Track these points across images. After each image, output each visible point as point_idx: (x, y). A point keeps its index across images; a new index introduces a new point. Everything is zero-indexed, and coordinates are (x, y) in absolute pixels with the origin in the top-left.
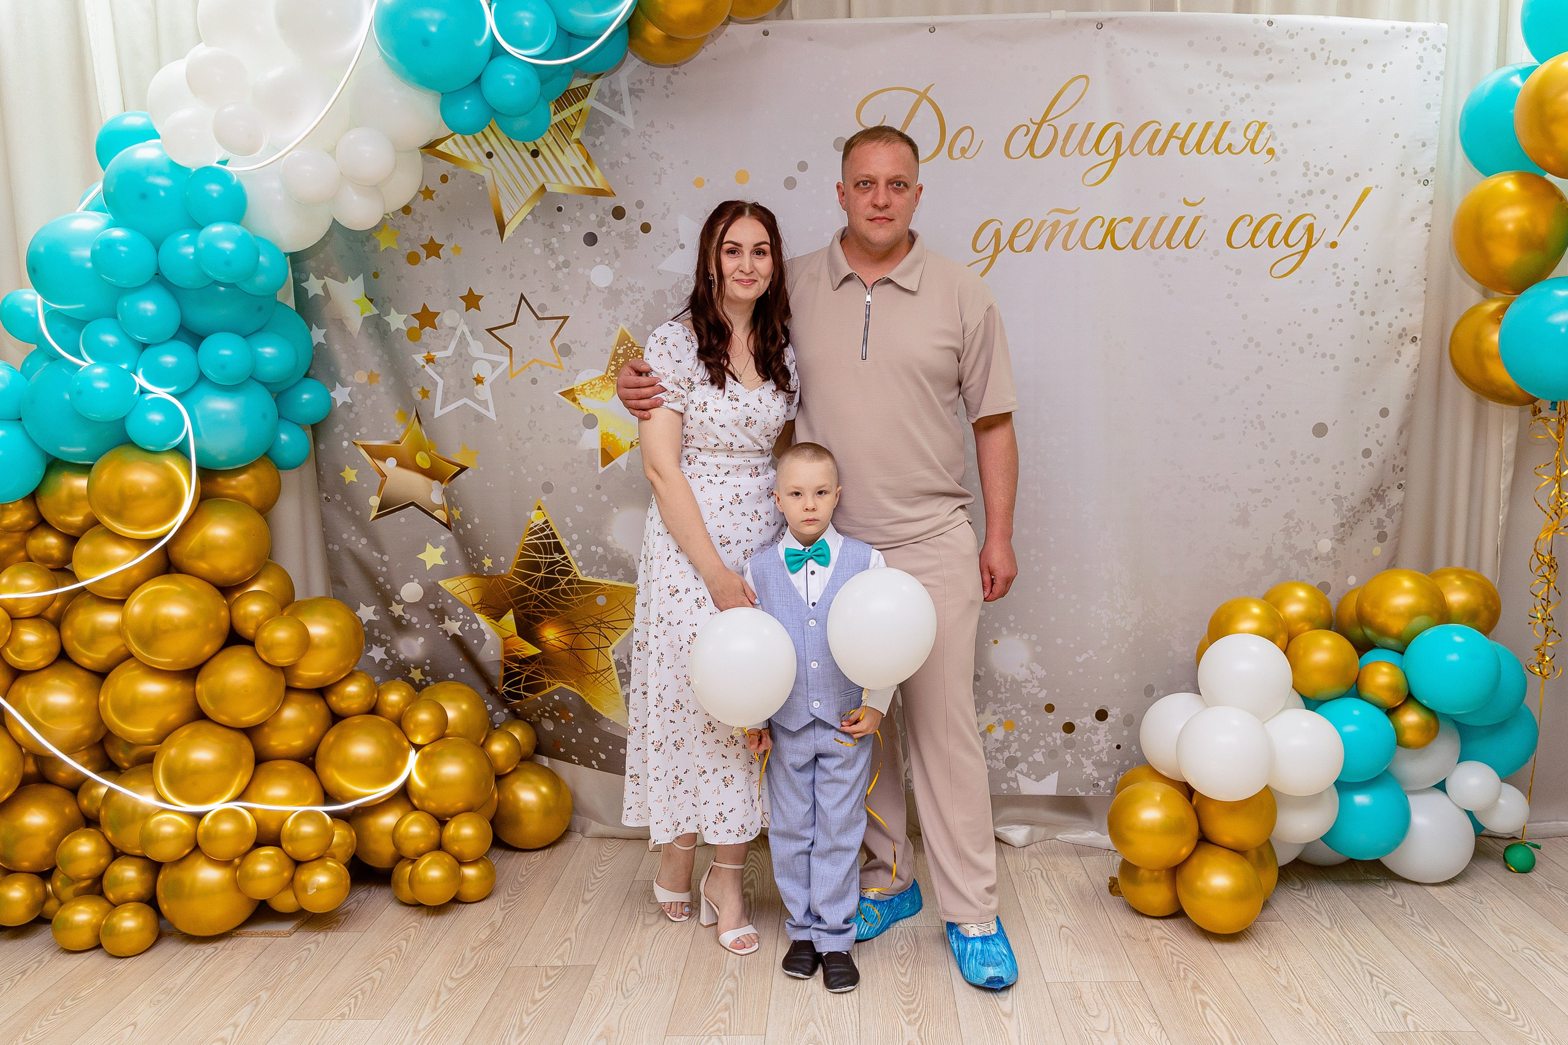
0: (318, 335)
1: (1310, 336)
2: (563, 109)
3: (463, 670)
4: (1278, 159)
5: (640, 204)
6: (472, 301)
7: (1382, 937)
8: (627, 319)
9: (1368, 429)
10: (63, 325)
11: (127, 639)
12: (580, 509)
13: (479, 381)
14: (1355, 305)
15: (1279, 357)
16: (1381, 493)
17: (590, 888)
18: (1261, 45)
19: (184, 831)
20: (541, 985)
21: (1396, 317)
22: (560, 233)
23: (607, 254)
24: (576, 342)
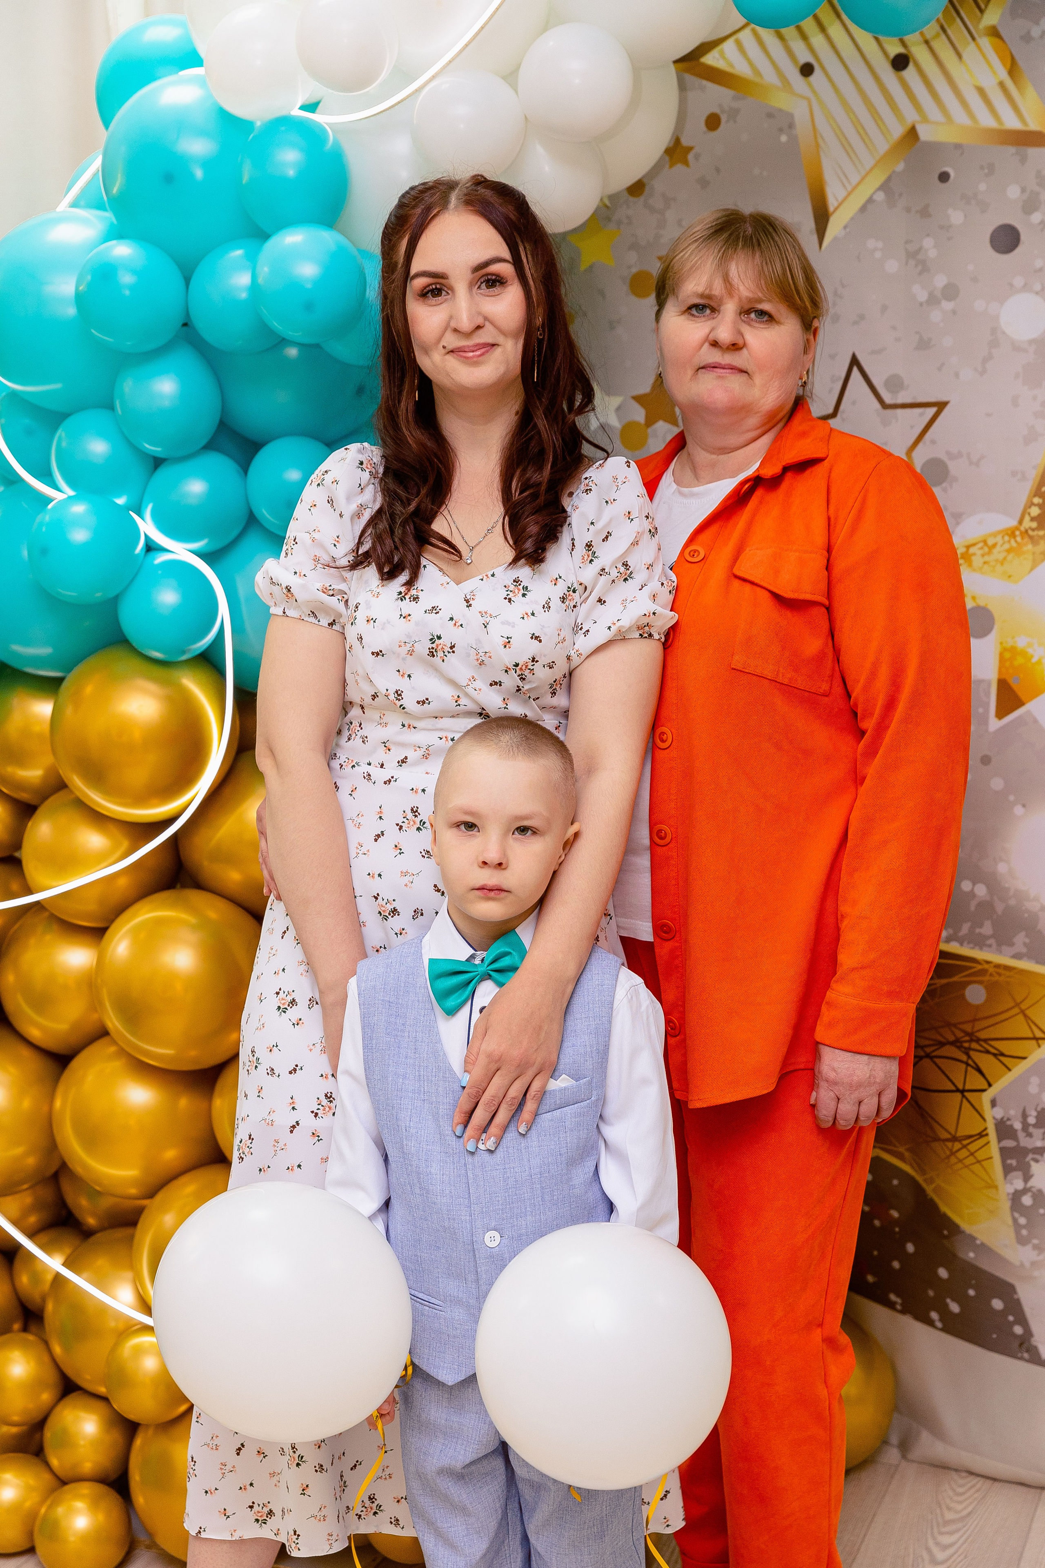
10: (28, 424)
11: (101, 1002)
22: (941, 227)
23: (1041, 270)
24: (960, 455)
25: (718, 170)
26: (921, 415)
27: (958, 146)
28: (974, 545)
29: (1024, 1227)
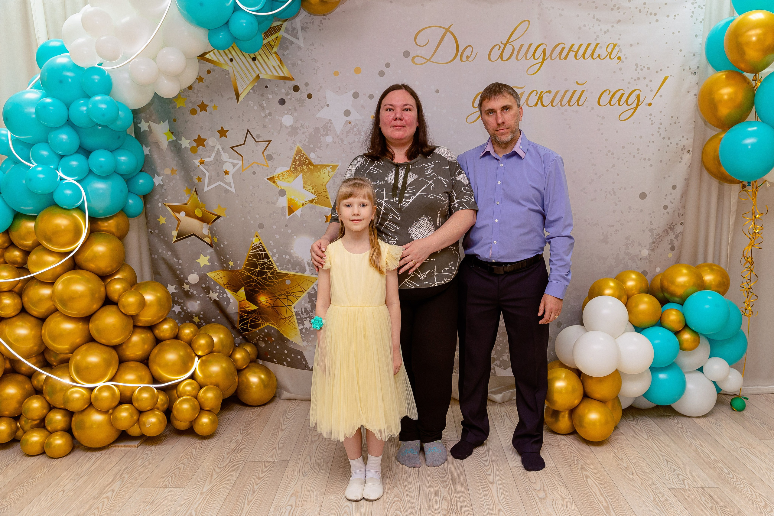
0: (146, 150)
1: (638, 150)
2: (268, 37)
3: (219, 317)
4: (623, 62)
5: (307, 84)
6: (223, 133)
7: (672, 443)
8: (301, 142)
9: (666, 195)
10: (22, 146)
11: (55, 302)
12: (277, 237)
13: (226, 173)
14: (660, 134)
15: (623, 160)
16: (673, 227)
17: (285, 423)
18: (615, 5)
19: (85, 396)
20: (262, 470)
21: (680, 140)
22: (267, 99)
23: (291, 109)
24: (275, 153)
25: (211, 84)
26: (265, 143)
27: (269, 80)
28: (280, 174)
29: (304, 337)
